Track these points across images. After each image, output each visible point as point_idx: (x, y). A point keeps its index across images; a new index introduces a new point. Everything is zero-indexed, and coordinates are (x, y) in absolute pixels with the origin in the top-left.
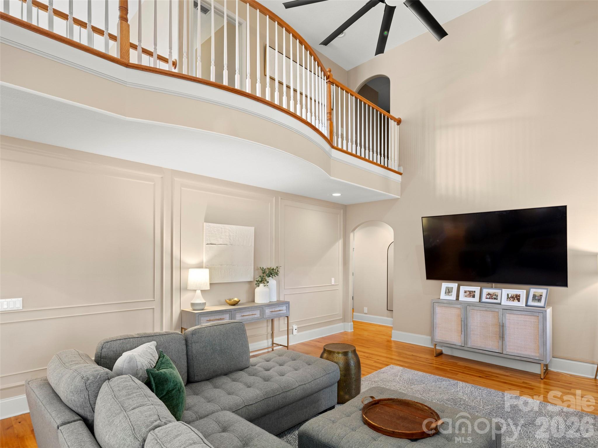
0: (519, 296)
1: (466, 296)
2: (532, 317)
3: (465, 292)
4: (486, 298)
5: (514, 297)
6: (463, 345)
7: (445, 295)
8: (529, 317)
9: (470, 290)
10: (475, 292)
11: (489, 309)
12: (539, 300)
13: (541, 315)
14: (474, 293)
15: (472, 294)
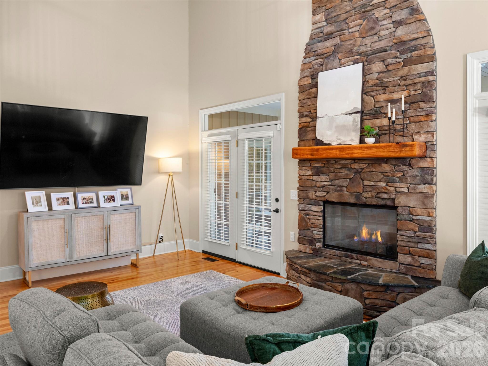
0: (114, 197)
1: (59, 205)
2: (131, 214)
3: (58, 200)
4: (82, 203)
5: (110, 198)
6: (68, 261)
7: (33, 207)
8: (128, 214)
9: (62, 197)
10: (68, 198)
11: (94, 214)
12: (127, 198)
13: (137, 210)
14: (68, 200)
15: (65, 201)
